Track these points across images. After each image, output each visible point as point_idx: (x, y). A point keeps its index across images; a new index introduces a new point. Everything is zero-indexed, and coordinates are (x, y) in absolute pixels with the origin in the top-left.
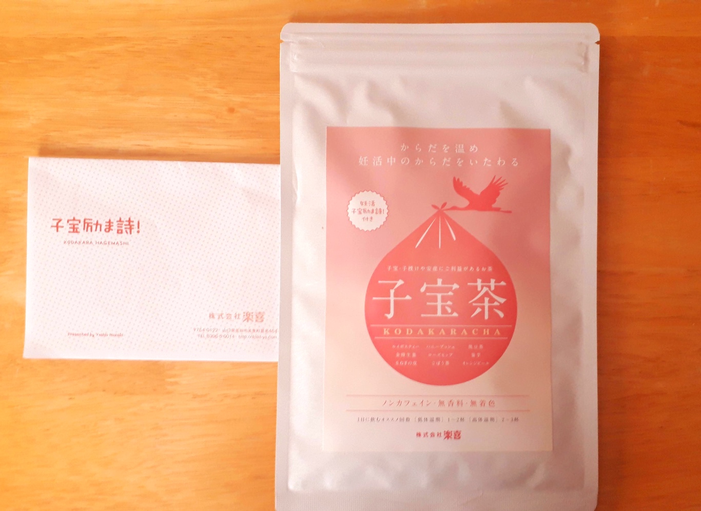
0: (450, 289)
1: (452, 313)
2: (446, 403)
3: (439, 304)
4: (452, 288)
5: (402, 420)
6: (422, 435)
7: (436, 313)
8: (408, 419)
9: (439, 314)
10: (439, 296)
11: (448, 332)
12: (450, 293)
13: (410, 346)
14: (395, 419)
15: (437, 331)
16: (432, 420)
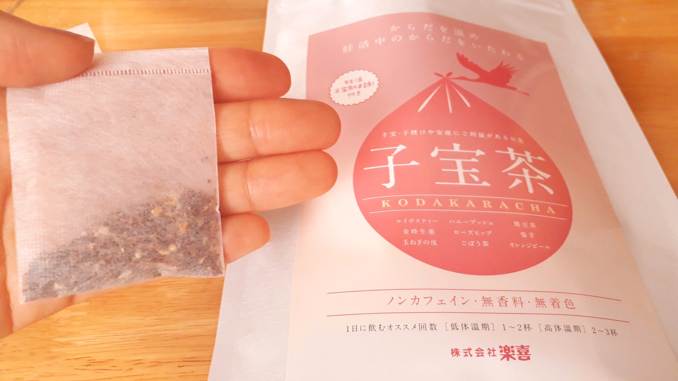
0: (474, 155)
1: (480, 182)
2: (495, 302)
3: (460, 171)
4: (475, 154)
5: (422, 327)
6: (462, 353)
7: (458, 181)
8: (433, 326)
9: (462, 181)
10: (459, 162)
11: (479, 204)
12: (474, 160)
13: (424, 220)
14: (410, 326)
15: (462, 203)
16: (476, 328)
